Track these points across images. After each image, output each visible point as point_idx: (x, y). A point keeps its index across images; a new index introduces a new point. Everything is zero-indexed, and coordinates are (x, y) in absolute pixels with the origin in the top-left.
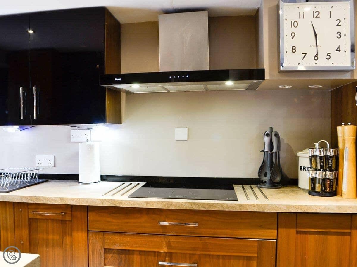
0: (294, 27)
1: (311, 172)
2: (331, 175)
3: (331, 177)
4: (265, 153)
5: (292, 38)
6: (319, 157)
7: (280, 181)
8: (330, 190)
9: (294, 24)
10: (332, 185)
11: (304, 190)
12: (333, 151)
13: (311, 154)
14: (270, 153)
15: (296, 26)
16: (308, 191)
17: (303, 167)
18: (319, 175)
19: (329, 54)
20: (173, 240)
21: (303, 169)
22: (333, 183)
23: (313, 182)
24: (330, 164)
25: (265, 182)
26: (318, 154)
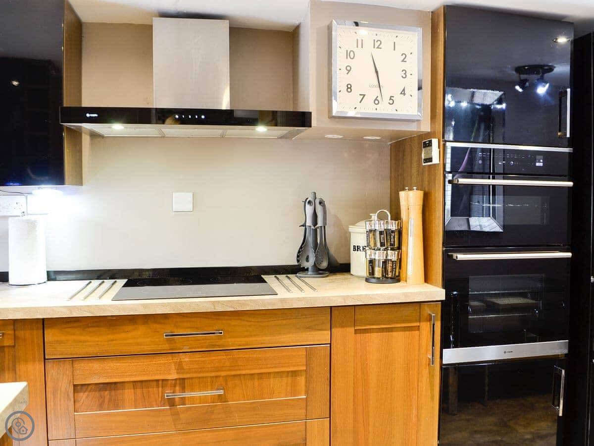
0: (351, 58)
1: (369, 252)
2: (393, 256)
3: (394, 258)
4: (306, 229)
5: (348, 73)
6: (378, 232)
7: (327, 267)
8: (392, 274)
9: (349, 55)
10: (395, 268)
11: (359, 277)
12: (395, 224)
13: (368, 228)
14: (313, 229)
15: (352, 57)
16: (365, 279)
17: (357, 246)
18: (379, 256)
19: (392, 98)
20: (187, 359)
21: (358, 248)
22: (395, 265)
23: (371, 265)
24: (392, 240)
25: (307, 269)
26: (377, 228)
